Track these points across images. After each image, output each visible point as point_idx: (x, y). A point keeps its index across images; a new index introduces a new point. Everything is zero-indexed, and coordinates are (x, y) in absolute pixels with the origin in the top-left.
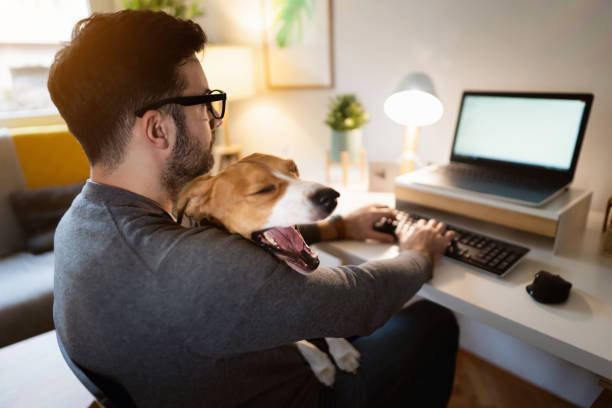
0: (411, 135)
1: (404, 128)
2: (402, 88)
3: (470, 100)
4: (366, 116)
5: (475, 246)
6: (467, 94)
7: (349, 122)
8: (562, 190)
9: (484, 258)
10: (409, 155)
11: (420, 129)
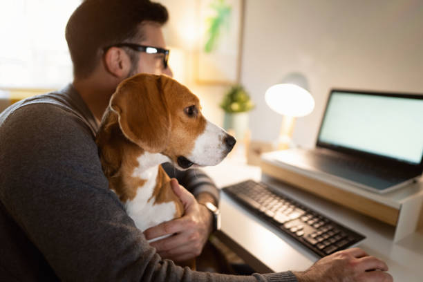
0: (287, 124)
1: (281, 117)
2: (283, 81)
3: (336, 97)
4: (250, 104)
5: (312, 225)
6: (334, 91)
7: (235, 106)
8: (411, 181)
9: (315, 238)
10: (284, 138)
11: (296, 119)
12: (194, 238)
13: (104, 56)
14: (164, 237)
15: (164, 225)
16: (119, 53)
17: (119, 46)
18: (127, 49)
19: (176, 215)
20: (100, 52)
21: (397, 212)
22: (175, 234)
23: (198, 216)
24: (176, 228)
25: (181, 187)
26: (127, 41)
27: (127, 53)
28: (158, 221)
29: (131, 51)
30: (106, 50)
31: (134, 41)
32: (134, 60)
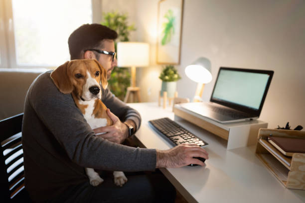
1: (197, 84)
2: (194, 63)
3: (222, 72)
4: (175, 76)
6: (222, 69)
10: (197, 97)
11: (204, 84)
12: (115, 135)
13: (84, 54)
14: (102, 133)
15: (101, 128)
16: (91, 53)
17: (91, 50)
18: (95, 52)
19: (107, 124)
20: (82, 52)
21: (228, 132)
22: (107, 133)
23: (119, 127)
24: (107, 130)
25: (111, 113)
26: (95, 48)
27: (94, 53)
28: (98, 126)
29: (96, 53)
30: (85, 51)
31: (98, 48)
32: (97, 57)
